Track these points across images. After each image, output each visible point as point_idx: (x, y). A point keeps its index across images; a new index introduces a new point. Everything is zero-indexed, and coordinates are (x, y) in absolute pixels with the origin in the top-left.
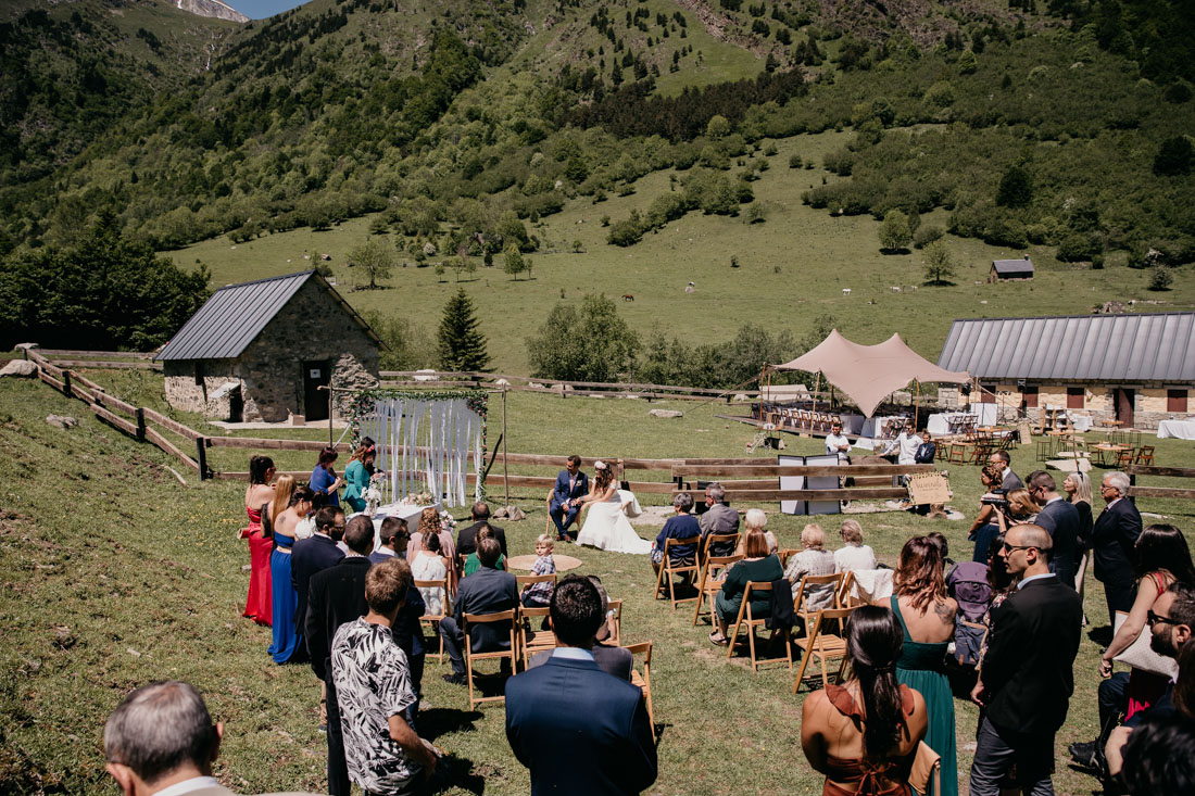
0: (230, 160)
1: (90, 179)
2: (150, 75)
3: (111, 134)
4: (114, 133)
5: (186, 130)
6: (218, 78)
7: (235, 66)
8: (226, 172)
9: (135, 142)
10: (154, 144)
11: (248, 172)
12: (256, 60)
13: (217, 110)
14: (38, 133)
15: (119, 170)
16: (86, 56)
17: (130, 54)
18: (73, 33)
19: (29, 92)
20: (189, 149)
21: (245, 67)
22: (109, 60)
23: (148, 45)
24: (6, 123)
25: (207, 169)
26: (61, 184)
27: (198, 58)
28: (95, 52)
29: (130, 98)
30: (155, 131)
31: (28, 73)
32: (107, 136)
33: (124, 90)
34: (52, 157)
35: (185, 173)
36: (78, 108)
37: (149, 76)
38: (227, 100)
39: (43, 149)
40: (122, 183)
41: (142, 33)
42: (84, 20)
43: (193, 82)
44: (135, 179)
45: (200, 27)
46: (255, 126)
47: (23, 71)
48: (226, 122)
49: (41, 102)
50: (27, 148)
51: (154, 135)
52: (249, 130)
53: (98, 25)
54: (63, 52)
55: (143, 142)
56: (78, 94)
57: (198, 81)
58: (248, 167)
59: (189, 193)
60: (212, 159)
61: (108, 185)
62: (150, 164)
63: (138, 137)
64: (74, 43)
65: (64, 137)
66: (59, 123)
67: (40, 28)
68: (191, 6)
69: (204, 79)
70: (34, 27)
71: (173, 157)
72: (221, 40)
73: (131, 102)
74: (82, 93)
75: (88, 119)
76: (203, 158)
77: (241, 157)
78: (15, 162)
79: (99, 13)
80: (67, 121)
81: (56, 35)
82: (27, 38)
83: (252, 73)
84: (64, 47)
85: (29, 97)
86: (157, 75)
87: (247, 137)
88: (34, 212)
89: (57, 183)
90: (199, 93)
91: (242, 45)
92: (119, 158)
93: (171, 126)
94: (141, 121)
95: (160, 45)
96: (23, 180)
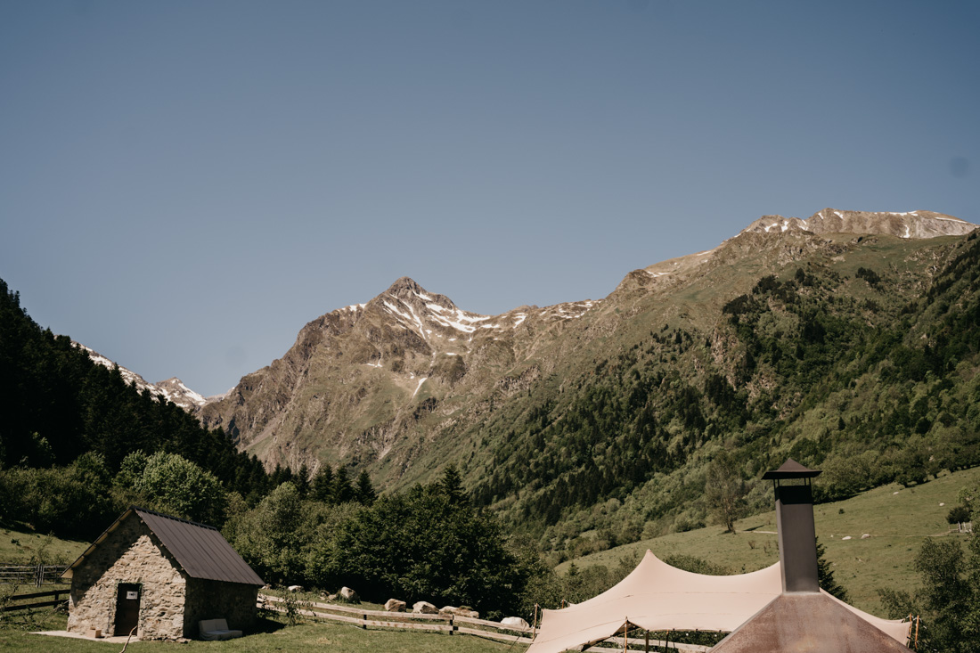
0: (938, 389)
1: (800, 431)
2: (869, 312)
3: (825, 381)
4: (829, 380)
5: (895, 365)
6: (931, 301)
7: (949, 284)
8: (931, 404)
9: (846, 386)
10: (863, 385)
11: (954, 400)
12: (971, 271)
13: (928, 336)
14: (763, 392)
15: (828, 418)
16: (806, 308)
17: (848, 295)
18: (797, 289)
19: (756, 355)
20: (898, 385)
21: (959, 283)
22: (830, 307)
23: (867, 283)
24: (737, 387)
25: (912, 404)
26: (774, 441)
27: (919, 283)
28: (816, 302)
29: (848, 341)
30: (866, 371)
31: (756, 338)
32: (822, 383)
33: (843, 334)
34: (775, 413)
35: (891, 412)
36: (798, 361)
37: (868, 314)
38: (938, 324)
39: (766, 407)
40: (828, 432)
41: (862, 272)
42: (806, 274)
43: (906, 311)
44: (842, 425)
45: (921, 251)
46: (970, 346)
47: (752, 335)
48: (936, 348)
49: (766, 362)
50: (753, 408)
51: (865, 375)
52: (962, 352)
53: (819, 276)
54: (787, 309)
55: (854, 385)
56: (799, 348)
57: (911, 309)
58: (954, 396)
59: (888, 434)
60: (920, 391)
61: (815, 435)
62: (859, 407)
63: (849, 380)
64: (796, 299)
65: (785, 391)
66: (781, 379)
67: (769, 291)
68: (918, 231)
69: (916, 305)
70: (764, 292)
71: (882, 395)
72: (944, 259)
73: (850, 344)
74: (802, 345)
75: (806, 370)
76: (911, 392)
77: (948, 385)
78: (743, 424)
79: (821, 263)
80: (788, 376)
81: (782, 294)
82: (758, 305)
83: (966, 287)
84: (789, 305)
85: (756, 359)
86: (875, 311)
87: (959, 360)
88: (747, 472)
89: (771, 439)
90: (910, 321)
91: (959, 259)
92: (828, 405)
93: (881, 363)
94: (853, 363)
95: (879, 280)
96: (748, 440)
